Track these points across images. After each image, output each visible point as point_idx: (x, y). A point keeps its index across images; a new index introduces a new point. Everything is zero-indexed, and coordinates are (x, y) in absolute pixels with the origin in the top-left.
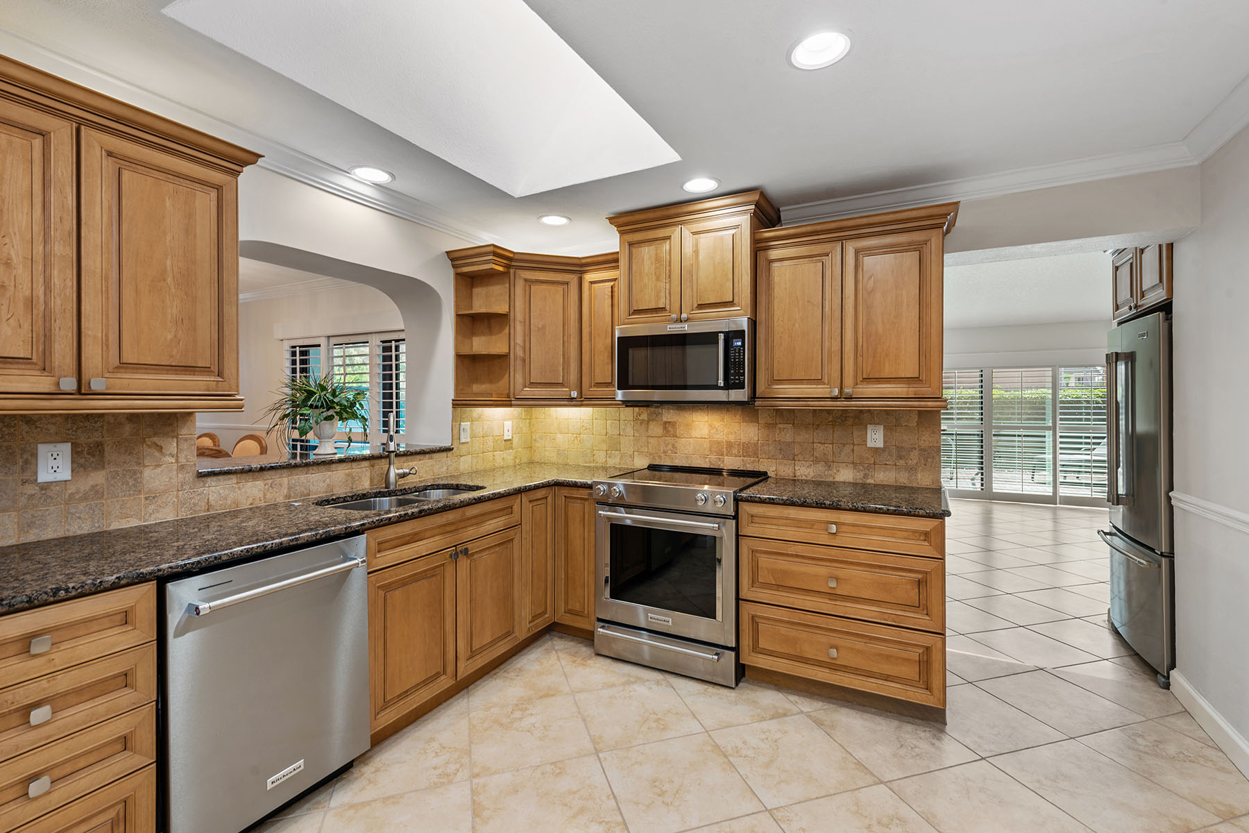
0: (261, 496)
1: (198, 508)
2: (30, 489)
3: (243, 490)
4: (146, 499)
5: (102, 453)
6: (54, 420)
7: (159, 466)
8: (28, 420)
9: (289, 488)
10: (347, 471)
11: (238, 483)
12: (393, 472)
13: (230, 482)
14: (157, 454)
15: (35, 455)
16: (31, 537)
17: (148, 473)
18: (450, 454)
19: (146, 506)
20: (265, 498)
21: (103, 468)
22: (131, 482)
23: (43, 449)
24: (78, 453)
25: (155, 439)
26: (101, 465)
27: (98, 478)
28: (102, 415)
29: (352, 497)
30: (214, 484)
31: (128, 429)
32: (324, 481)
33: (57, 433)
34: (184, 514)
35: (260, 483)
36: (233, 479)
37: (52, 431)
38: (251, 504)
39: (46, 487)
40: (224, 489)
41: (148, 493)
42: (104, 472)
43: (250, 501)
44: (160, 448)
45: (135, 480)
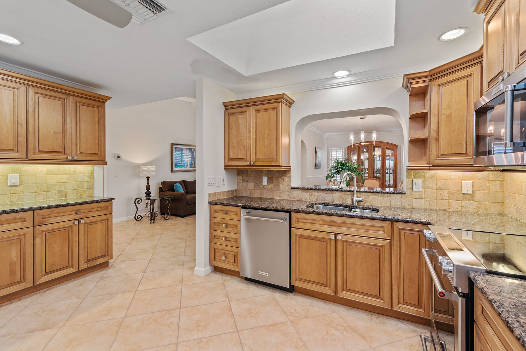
0: (309, 198)
1: (292, 198)
2: (262, 186)
3: (303, 195)
4: (281, 192)
5: (273, 179)
6: (265, 171)
7: (283, 184)
8: (262, 171)
9: (317, 197)
10: (340, 195)
11: (302, 192)
12: (356, 198)
13: (299, 192)
14: (283, 181)
15: (262, 179)
16: (262, 197)
17: (281, 186)
18: (403, 196)
19: (281, 194)
20: (309, 199)
21: (273, 183)
22: (278, 188)
23: (263, 177)
24: (269, 179)
25: (283, 177)
26: (272, 182)
27: (272, 185)
28: (273, 170)
29: (335, 205)
30: (295, 191)
31: (277, 174)
32: (330, 197)
33: (266, 174)
34: (289, 198)
35: (308, 194)
36: (301, 191)
37: (265, 174)
38: (305, 200)
39: (264, 186)
40: (298, 193)
41: (281, 191)
42: (273, 184)
43: (305, 199)
44: (283, 179)
45: (278, 187)
